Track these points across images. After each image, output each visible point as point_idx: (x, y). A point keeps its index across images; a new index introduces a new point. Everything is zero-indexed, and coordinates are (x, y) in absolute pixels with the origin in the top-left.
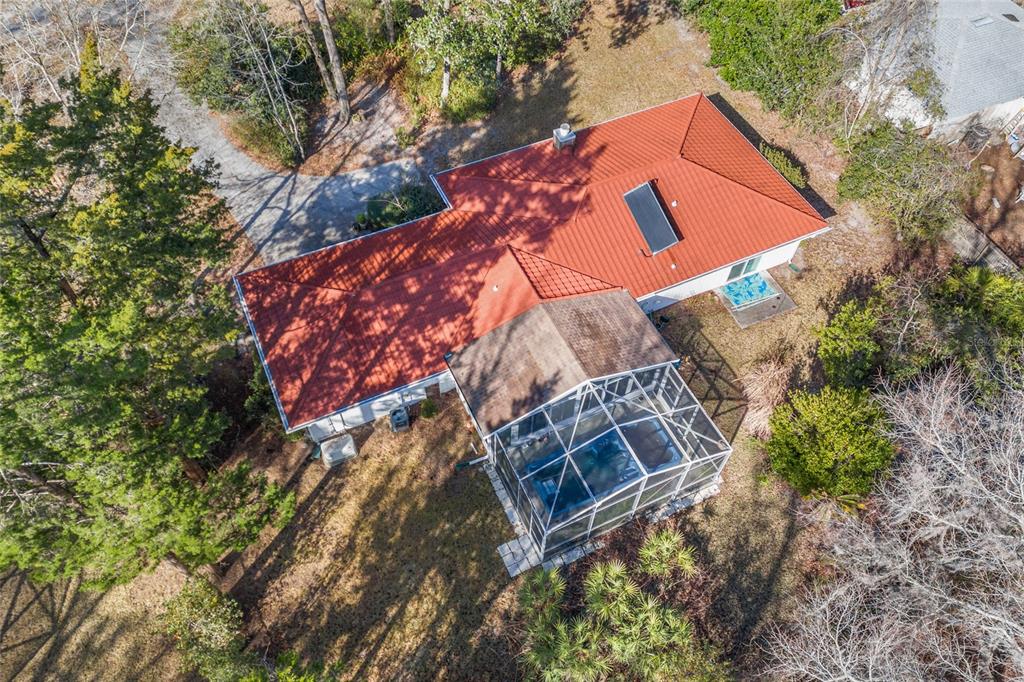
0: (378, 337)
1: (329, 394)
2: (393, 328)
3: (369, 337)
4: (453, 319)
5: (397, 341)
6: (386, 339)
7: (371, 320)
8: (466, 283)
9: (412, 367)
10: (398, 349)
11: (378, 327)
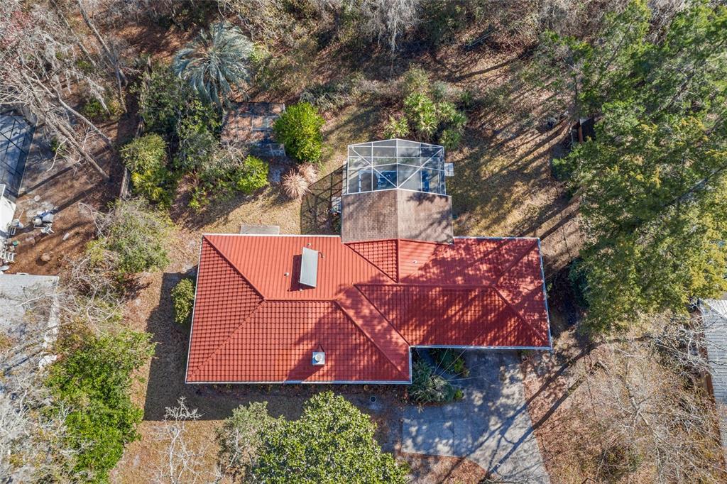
0: (486, 263)
1: (516, 246)
2: (477, 264)
3: (490, 264)
4: (444, 258)
5: (476, 258)
6: (482, 261)
7: (487, 271)
8: (430, 272)
9: (472, 245)
10: (477, 254)
11: (484, 267)
